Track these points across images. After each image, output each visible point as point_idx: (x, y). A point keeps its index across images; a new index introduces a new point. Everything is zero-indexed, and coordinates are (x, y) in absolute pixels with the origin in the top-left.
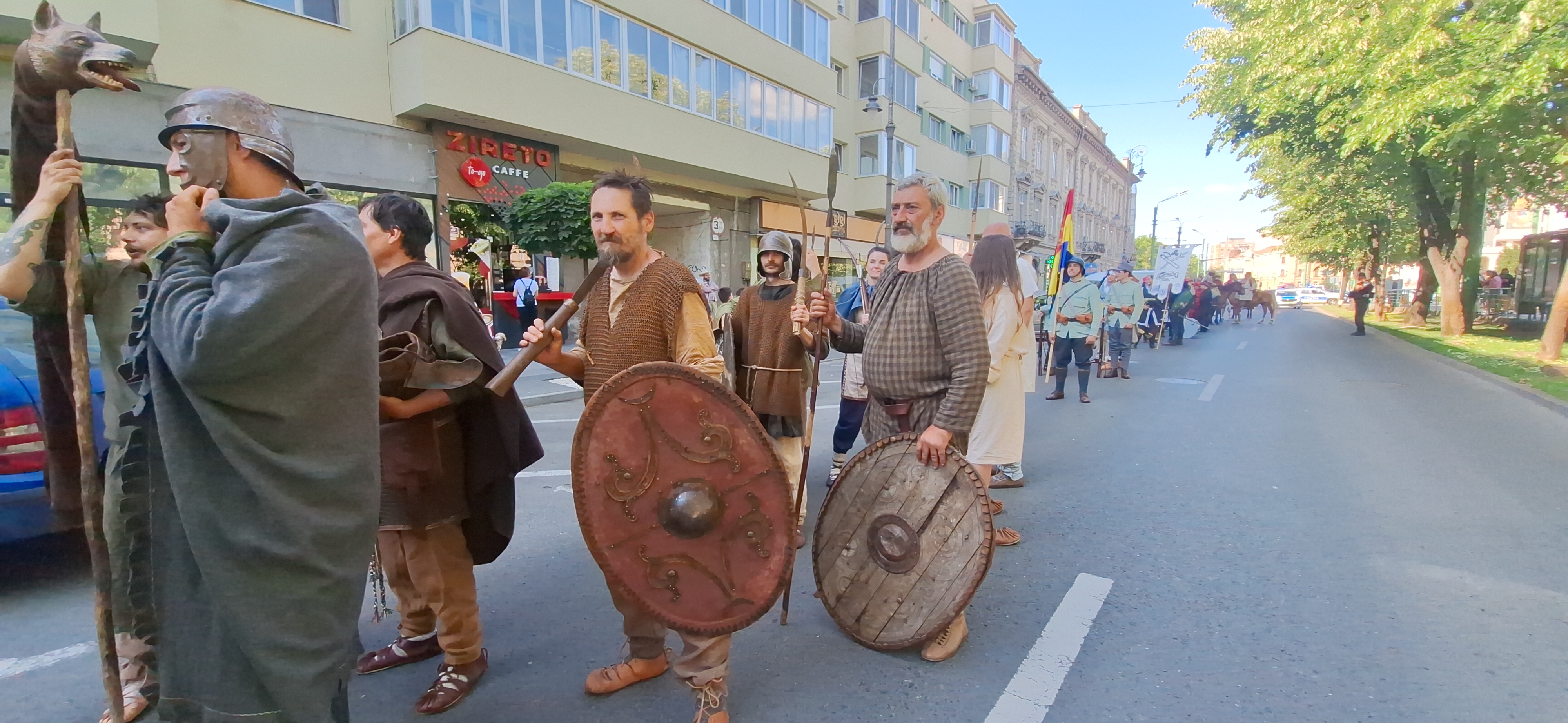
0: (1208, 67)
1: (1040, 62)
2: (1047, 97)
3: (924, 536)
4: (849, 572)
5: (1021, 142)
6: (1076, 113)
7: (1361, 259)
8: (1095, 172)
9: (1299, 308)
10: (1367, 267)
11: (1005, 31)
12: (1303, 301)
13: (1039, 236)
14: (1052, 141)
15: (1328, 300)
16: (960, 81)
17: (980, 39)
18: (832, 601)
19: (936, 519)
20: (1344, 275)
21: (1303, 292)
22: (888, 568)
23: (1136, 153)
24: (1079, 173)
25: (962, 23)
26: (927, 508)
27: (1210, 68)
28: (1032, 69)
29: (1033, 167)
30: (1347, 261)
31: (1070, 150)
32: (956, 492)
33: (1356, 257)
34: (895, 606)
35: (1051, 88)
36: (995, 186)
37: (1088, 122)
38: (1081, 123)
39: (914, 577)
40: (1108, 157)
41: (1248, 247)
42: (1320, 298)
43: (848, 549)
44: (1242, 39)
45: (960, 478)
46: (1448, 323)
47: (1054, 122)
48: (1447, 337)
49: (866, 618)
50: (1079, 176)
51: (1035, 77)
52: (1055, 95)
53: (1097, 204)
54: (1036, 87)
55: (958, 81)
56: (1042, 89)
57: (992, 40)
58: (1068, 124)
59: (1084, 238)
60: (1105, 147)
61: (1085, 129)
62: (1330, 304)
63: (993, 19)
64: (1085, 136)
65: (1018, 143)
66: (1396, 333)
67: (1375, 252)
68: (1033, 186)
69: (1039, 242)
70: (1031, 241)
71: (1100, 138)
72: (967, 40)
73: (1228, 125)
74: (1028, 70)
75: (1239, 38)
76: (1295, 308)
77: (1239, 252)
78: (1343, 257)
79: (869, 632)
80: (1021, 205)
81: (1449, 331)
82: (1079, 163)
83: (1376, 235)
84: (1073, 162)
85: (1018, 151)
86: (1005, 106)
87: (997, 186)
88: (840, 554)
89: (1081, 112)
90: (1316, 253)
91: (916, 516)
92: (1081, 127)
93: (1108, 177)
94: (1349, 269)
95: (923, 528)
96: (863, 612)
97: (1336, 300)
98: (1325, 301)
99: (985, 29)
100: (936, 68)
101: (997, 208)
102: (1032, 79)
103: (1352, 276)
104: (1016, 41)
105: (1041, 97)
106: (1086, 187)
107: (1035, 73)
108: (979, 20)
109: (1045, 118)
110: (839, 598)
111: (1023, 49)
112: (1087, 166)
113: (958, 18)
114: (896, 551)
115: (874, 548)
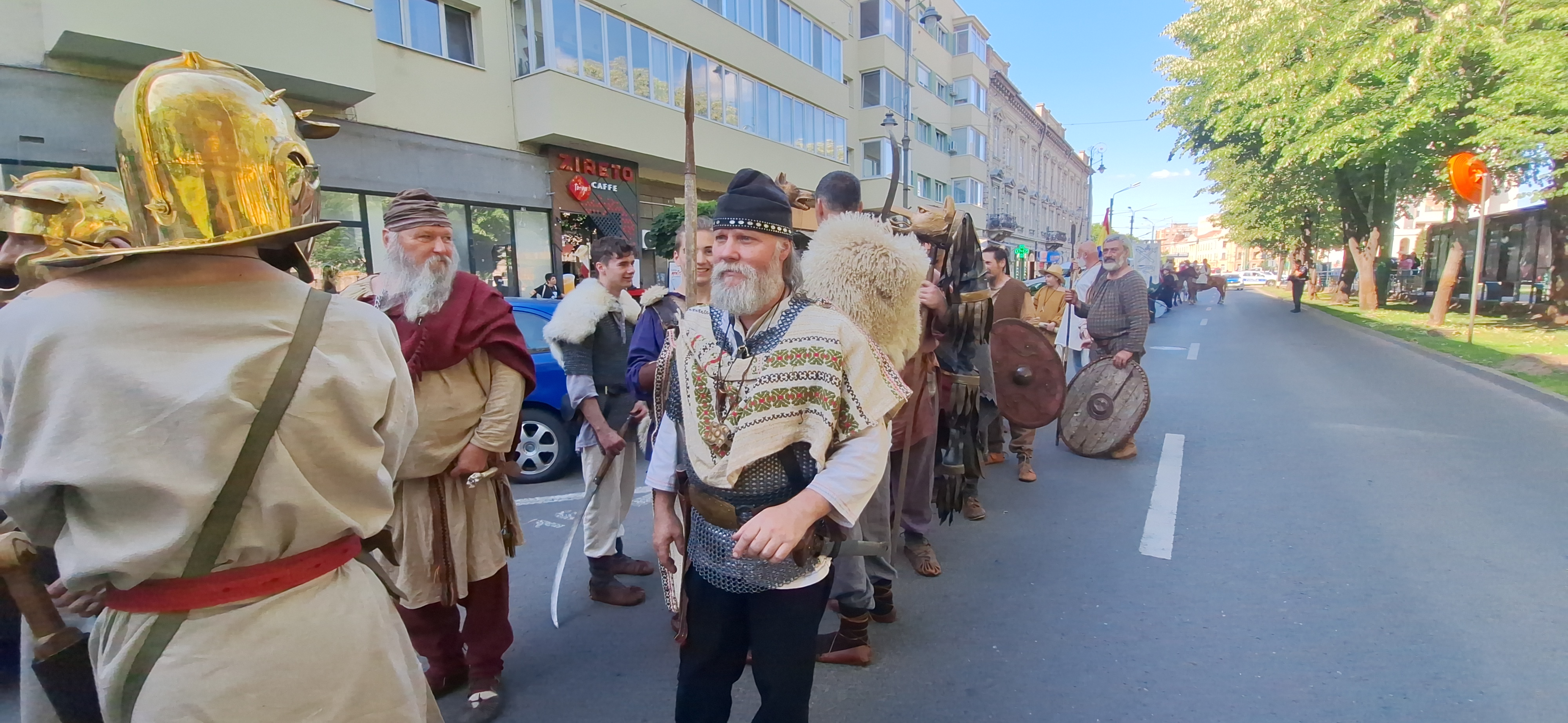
0: (1172, 89)
1: (1009, 65)
2: (1015, 98)
3: (1116, 400)
4: (1078, 424)
5: (994, 141)
6: (1038, 111)
7: (1295, 245)
8: (1056, 166)
9: (1242, 289)
10: (1301, 252)
11: (981, 39)
12: (1246, 283)
13: (1010, 227)
14: (1019, 138)
15: (1267, 281)
16: (942, 87)
17: (959, 48)
18: (1068, 439)
19: (1121, 393)
20: (1282, 259)
21: (1245, 275)
22: (1097, 419)
23: (1096, 150)
24: (1042, 167)
25: (943, 33)
26: (1118, 388)
27: (1174, 90)
28: (1003, 74)
29: (1004, 163)
30: (1283, 247)
31: (1033, 146)
32: (1132, 379)
33: (1292, 242)
34: (1101, 435)
35: (1019, 90)
36: (974, 184)
37: (1049, 119)
38: (1044, 121)
39: (1111, 420)
40: (1068, 151)
41: (1191, 232)
42: (1260, 280)
43: (1077, 413)
44: (1201, 67)
45: (1134, 373)
46: (1365, 300)
47: (1021, 120)
48: (1363, 311)
49: (1086, 443)
50: (1042, 171)
51: (1006, 81)
52: (1022, 96)
53: (1058, 195)
54: (1006, 89)
55: (941, 87)
56: (1011, 91)
57: (971, 49)
58: (1033, 122)
59: (1048, 228)
60: (1064, 142)
61: (1048, 127)
62: (1269, 285)
63: (970, 29)
64: (1048, 132)
65: (991, 142)
66: (1325, 309)
67: (1307, 239)
68: (1004, 181)
69: (1011, 233)
70: (1005, 232)
71: (1060, 134)
72: (947, 49)
73: (1188, 137)
74: (1000, 74)
75: (1199, 66)
76: (1238, 289)
77: (1183, 237)
78: (1280, 243)
79: (1087, 450)
80: (995, 199)
81: (1366, 307)
82: (1042, 158)
83: (1308, 225)
84: (1037, 157)
85: (991, 149)
86: (981, 109)
87: (976, 183)
88: (1073, 416)
89: (1044, 111)
90: (1257, 240)
91: (1111, 393)
92: (1044, 124)
93: (1067, 170)
94: (1284, 254)
95: (1115, 398)
96: (1084, 441)
97: (1274, 281)
98: (1264, 282)
99: (963, 38)
100: (923, 77)
101: (976, 203)
102: (1002, 81)
103: (1287, 260)
104: (988, 47)
105: (1010, 98)
106: (1048, 180)
107: (1005, 77)
108: (958, 30)
109: (1013, 117)
110: (1072, 437)
111: (995, 54)
112: (1049, 160)
113: (940, 29)
114: (1102, 409)
115: (1091, 410)
